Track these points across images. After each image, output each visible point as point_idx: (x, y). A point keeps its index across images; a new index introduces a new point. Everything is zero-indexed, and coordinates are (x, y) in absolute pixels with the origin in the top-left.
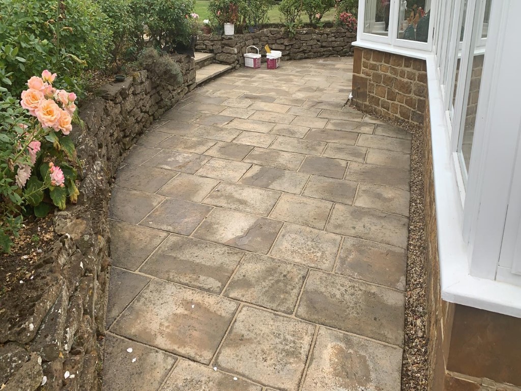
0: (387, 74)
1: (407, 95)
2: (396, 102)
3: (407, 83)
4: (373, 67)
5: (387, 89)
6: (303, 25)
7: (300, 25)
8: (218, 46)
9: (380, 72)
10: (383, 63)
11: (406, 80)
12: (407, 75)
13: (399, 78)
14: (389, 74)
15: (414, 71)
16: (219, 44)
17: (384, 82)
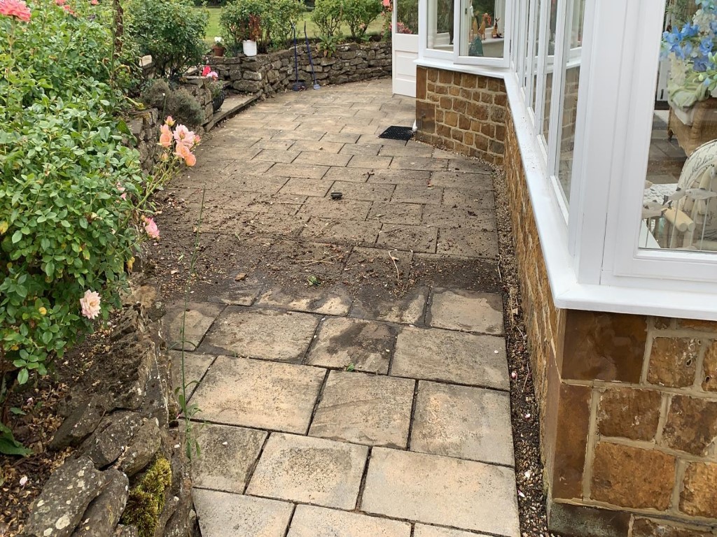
0: (458, 97)
1: (483, 121)
2: (470, 131)
3: (482, 107)
4: (441, 90)
5: (458, 115)
6: (344, 38)
7: (340, 39)
8: (237, 70)
9: (449, 96)
10: (452, 85)
11: (480, 103)
12: (482, 98)
13: (472, 101)
14: (460, 98)
15: (490, 92)
16: (238, 68)
17: (455, 108)
